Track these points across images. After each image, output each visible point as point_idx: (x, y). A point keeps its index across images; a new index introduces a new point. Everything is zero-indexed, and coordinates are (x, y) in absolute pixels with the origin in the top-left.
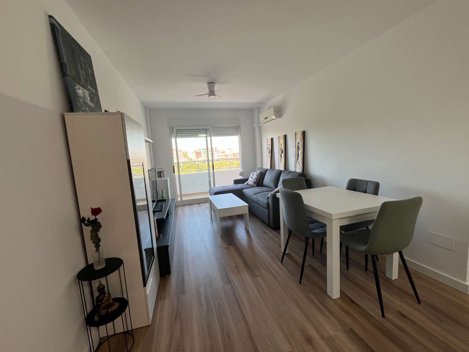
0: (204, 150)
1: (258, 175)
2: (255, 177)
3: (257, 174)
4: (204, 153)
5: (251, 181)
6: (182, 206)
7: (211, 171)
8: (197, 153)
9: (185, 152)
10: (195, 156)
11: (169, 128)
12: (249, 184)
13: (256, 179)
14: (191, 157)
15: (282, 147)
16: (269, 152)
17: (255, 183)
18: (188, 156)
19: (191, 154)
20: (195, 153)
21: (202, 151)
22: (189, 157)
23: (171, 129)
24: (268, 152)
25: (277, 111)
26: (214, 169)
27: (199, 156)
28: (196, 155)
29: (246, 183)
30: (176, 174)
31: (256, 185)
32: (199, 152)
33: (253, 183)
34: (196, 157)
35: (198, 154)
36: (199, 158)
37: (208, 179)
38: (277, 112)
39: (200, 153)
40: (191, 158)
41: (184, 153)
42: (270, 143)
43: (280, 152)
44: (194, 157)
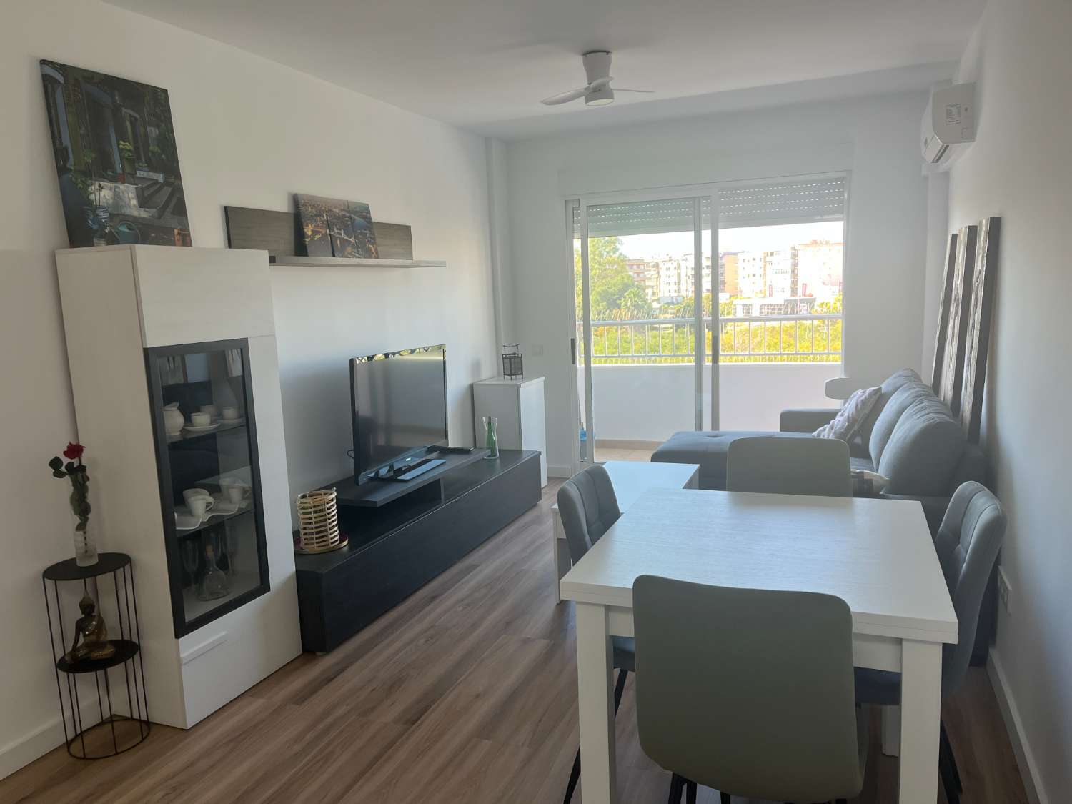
1: (864, 402)
2: (850, 409)
3: (863, 398)
5: (831, 428)
7: (708, 363)
11: (566, 202)
13: (849, 419)
23: (571, 206)
25: (954, 110)
26: (721, 358)
30: (580, 364)
38: (949, 113)
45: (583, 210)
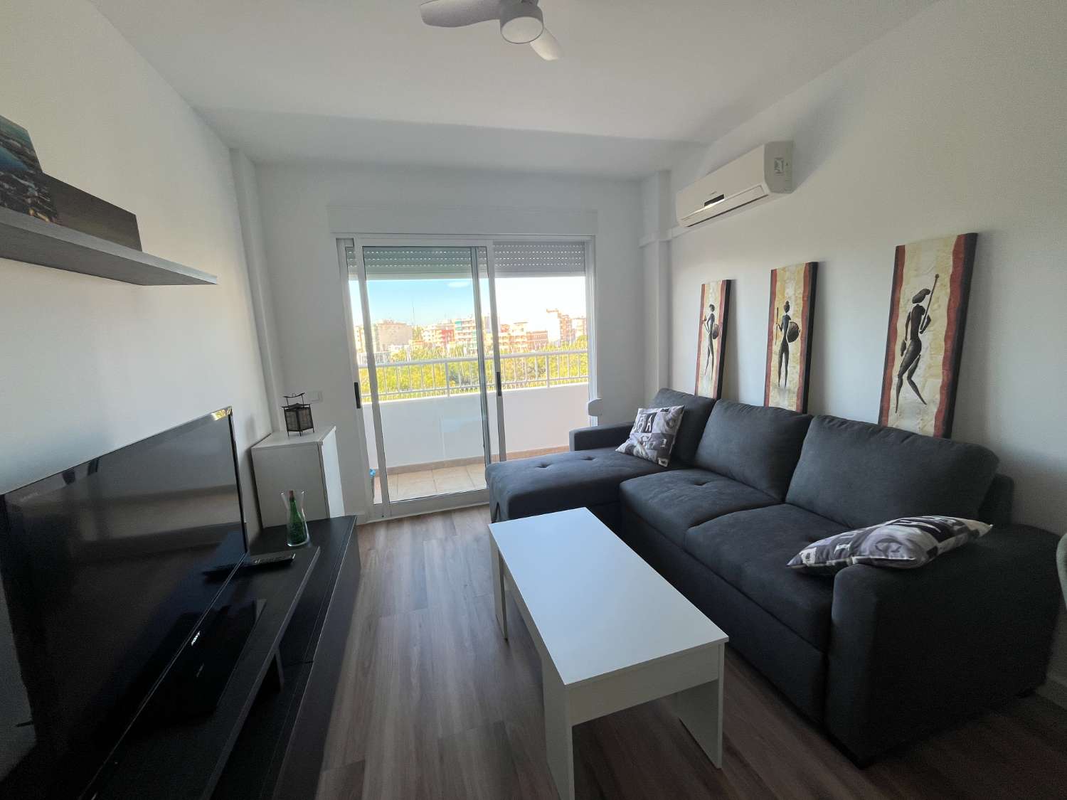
0: (460, 325)
1: (674, 420)
2: (659, 426)
3: (670, 416)
4: (460, 332)
5: (641, 443)
6: (388, 523)
7: (492, 391)
8: (444, 332)
9: (416, 329)
10: (440, 338)
11: (335, 239)
12: (635, 453)
13: (664, 435)
14: (431, 341)
15: (790, 313)
16: (713, 335)
17: (662, 452)
18: (424, 338)
19: (431, 333)
20: (441, 331)
21: (456, 326)
22: (426, 339)
24: (706, 335)
25: (780, 162)
27: (449, 339)
28: (441, 335)
29: (622, 448)
31: (666, 461)
32: (450, 329)
33: (655, 453)
34: (442, 340)
35: (447, 333)
36: (448, 342)
37: (479, 417)
38: (776, 165)
39: (451, 331)
40: (431, 344)
41: (414, 331)
42: (715, 297)
43: (780, 336)
44: (436, 339)
45: (358, 251)
